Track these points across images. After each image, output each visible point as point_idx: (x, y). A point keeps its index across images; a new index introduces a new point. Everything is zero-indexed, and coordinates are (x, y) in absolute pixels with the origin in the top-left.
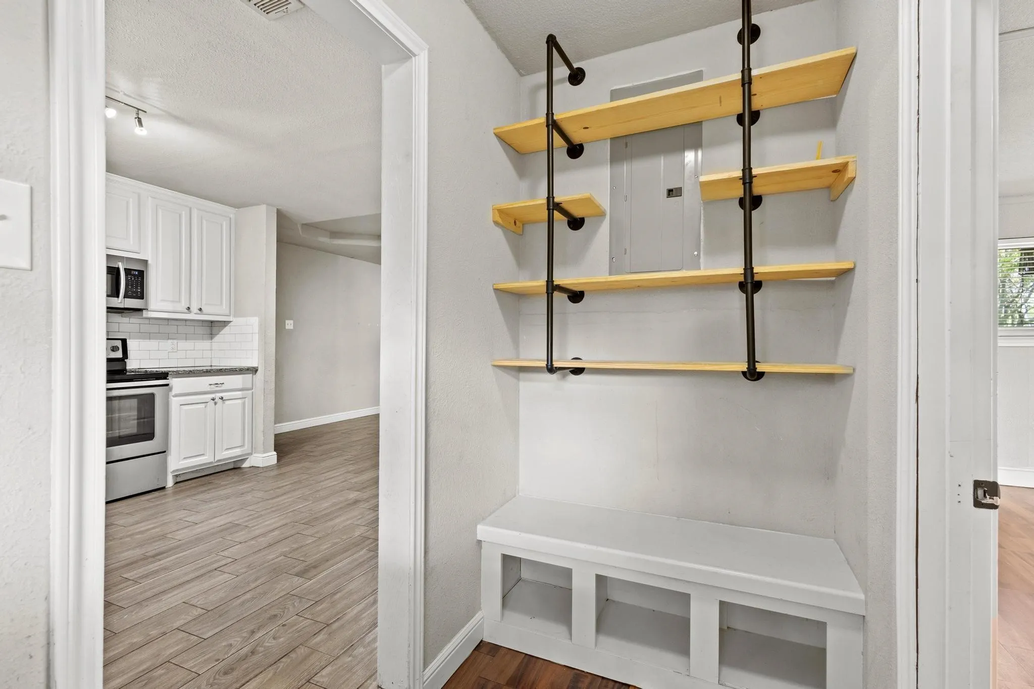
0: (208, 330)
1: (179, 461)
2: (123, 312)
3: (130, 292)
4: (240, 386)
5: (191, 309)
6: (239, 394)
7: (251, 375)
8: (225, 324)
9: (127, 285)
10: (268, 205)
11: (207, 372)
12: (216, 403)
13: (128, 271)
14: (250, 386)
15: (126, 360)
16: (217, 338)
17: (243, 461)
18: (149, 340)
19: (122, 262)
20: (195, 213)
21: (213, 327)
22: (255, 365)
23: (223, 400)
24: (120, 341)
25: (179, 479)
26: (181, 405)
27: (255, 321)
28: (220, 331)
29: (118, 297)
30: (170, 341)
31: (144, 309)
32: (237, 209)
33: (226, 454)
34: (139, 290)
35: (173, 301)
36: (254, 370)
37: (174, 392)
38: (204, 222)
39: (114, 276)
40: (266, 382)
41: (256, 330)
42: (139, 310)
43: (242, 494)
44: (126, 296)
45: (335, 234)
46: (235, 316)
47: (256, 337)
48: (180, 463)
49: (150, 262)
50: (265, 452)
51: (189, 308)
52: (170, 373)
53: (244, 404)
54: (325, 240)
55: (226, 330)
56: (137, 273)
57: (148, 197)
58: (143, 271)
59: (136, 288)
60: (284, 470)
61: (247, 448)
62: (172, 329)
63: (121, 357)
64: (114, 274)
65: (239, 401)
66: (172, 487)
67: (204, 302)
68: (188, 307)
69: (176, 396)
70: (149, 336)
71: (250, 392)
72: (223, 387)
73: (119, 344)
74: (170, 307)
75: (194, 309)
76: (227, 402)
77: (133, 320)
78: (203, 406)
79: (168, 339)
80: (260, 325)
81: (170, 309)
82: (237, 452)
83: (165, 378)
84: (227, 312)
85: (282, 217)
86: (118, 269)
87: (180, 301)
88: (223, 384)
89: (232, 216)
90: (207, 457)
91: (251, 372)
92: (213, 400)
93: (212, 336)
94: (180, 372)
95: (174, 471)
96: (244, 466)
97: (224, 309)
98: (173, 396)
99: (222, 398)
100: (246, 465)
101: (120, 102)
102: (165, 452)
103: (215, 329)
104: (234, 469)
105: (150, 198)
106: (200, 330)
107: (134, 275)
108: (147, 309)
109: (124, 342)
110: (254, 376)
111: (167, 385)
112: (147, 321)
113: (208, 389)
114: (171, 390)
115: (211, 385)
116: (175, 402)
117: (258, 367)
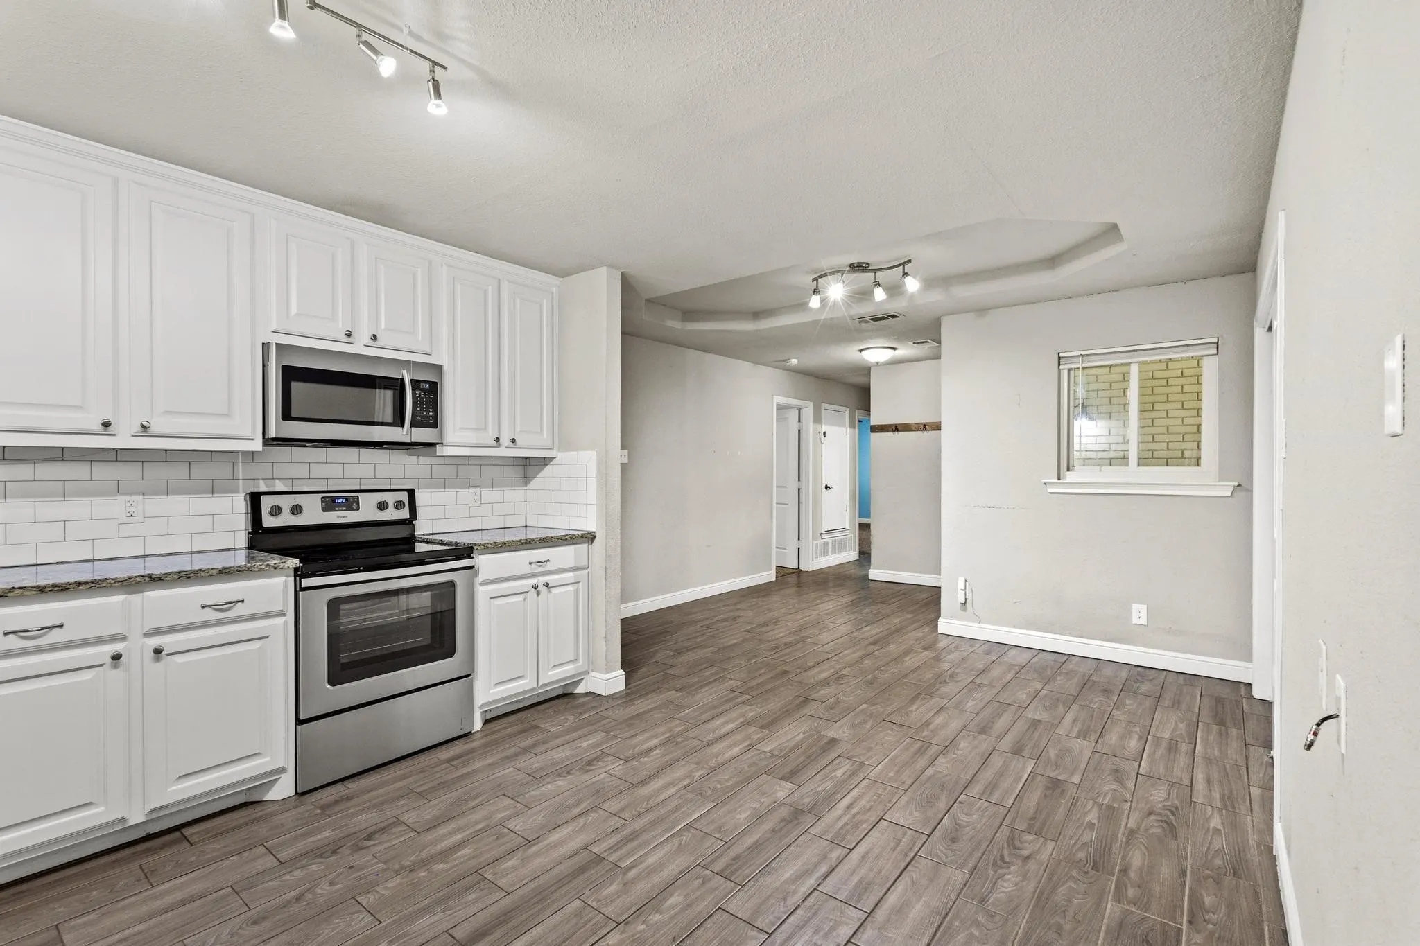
0: (520, 470)
1: (490, 690)
2: (410, 449)
3: (419, 417)
4: (572, 564)
5: (501, 440)
6: (569, 576)
7: (586, 545)
8: (546, 461)
9: (414, 404)
10: (610, 266)
11: (526, 543)
12: (538, 594)
13: (416, 384)
14: (584, 563)
15: (414, 522)
16: (534, 483)
17: (577, 683)
18: (443, 490)
19: (408, 370)
20: (505, 286)
21: (528, 467)
22: (591, 528)
23: (549, 588)
24: (406, 493)
25: (489, 716)
26: (491, 598)
27: (589, 458)
28: (537, 474)
29: (402, 425)
30: (471, 490)
31: (438, 444)
32: (562, 279)
33: (552, 676)
34: (431, 414)
35: (476, 429)
36: (590, 538)
37: (482, 577)
38: (518, 301)
39: (397, 392)
40: (608, 557)
41: (592, 471)
42: (431, 445)
43: (589, 763)
44: (413, 425)
45: (689, 315)
46: (559, 450)
47: (592, 483)
48: (491, 692)
49: (445, 368)
50: (607, 672)
51: (498, 440)
52: (475, 548)
53: (577, 590)
54: (674, 324)
55: (547, 471)
56: (428, 386)
57: (442, 266)
58: (435, 384)
59: (428, 411)
60: (641, 705)
61: (581, 664)
62: (474, 471)
63: (408, 517)
64: (396, 389)
65: (570, 588)
66: (481, 731)
67: (518, 430)
68: (497, 438)
69: (483, 584)
70: (444, 483)
71: (587, 571)
72: (549, 567)
73: (404, 497)
74: (471, 438)
75: (505, 441)
76: (555, 591)
77: (423, 459)
78: (520, 598)
79: (469, 486)
80: (599, 463)
81: (474, 442)
82: (568, 670)
83: (469, 556)
84: (549, 444)
85: (628, 286)
86: (402, 380)
87: (485, 429)
88: (548, 561)
89: (554, 290)
90: (527, 681)
91: (586, 540)
92: (535, 587)
93: (526, 479)
94: (490, 546)
95: (482, 706)
96: (577, 691)
97: (545, 438)
98: (480, 584)
99: (547, 585)
100: (580, 690)
101: (403, 47)
102: (470, 675)
103: (531, 470)
104: (563, 697)
105: (444, 265)
106: (511, 472)
107: (424, 390)
108: (443, 444)
109: (411, 493)
110: (590, 546)
111: (472, 567)
112: (441, 461)
113: (527, 570)
114: (477, 573)
115: (531, 563)
116: (482, 592)
117: (595, 532)
